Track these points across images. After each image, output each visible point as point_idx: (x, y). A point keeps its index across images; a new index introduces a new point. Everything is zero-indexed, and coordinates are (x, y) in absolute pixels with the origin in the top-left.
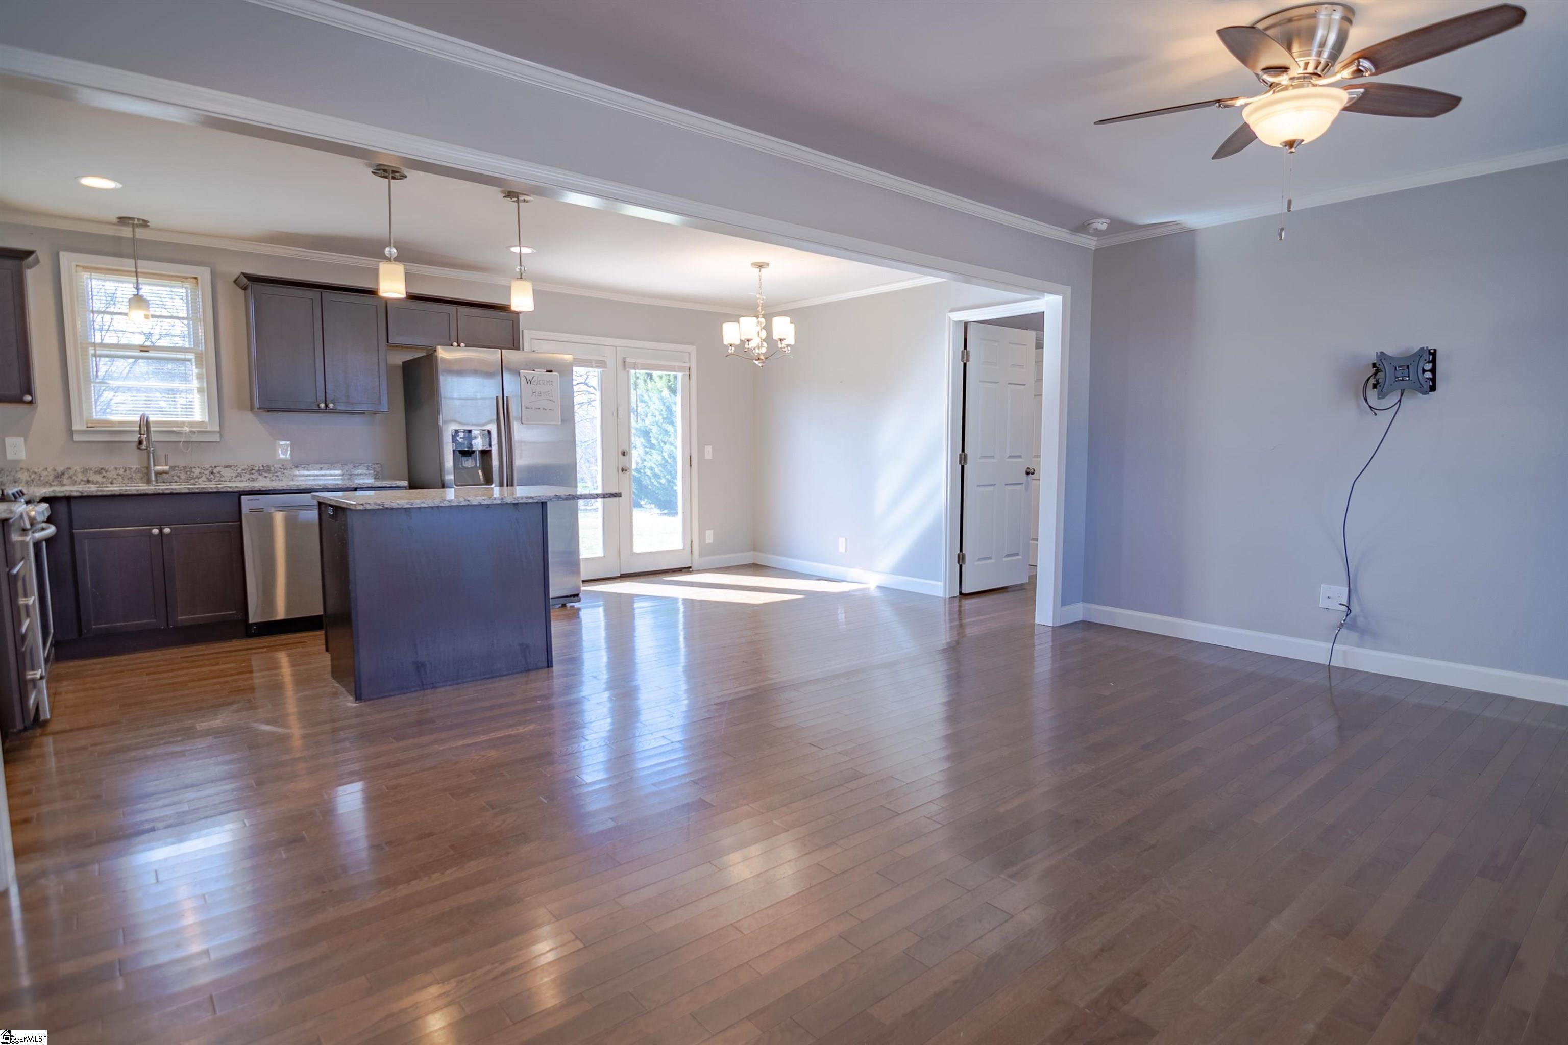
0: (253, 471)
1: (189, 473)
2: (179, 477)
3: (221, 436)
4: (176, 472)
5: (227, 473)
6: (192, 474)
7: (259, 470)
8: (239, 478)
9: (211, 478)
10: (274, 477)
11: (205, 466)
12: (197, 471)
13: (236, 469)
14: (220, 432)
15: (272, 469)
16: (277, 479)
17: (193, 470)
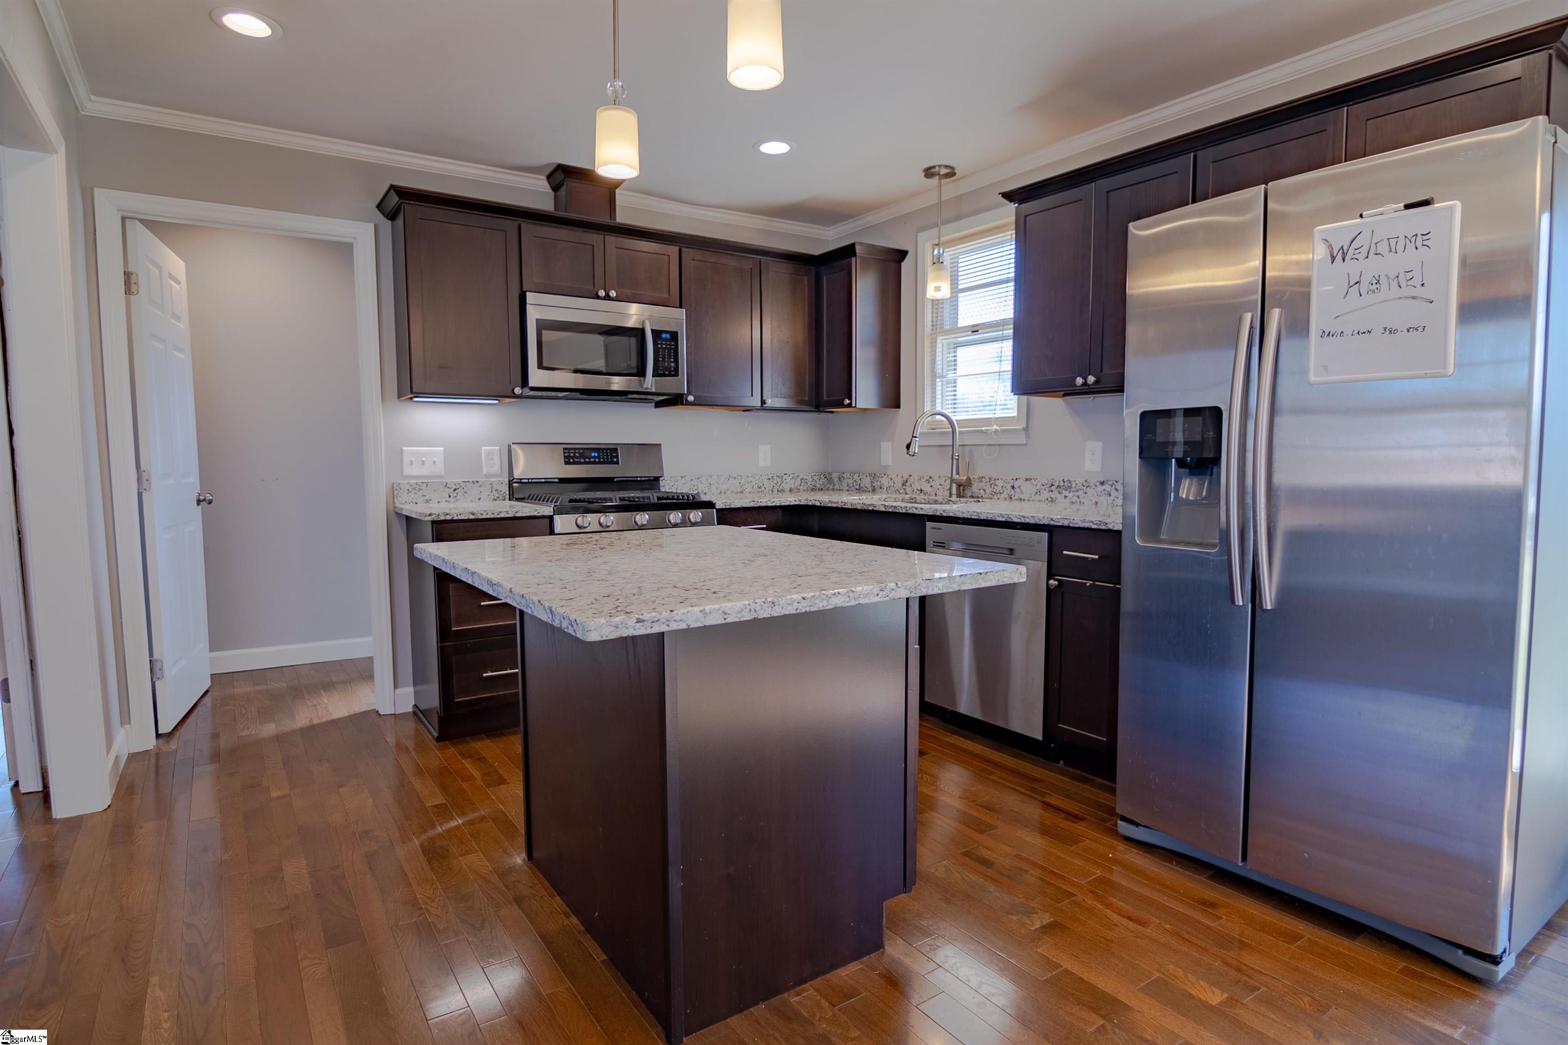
0: (1053, 488)
1: (993, 486)
2: (984, 490)
3: (1028, 436)
4: (983, 483)
5: (1027, 489)
6: (995, 487)
7: (1059, 486)
8: (1037, 496)
9: (1012, 495)
10: (1075, 499)
11: (1007, 478)
12: (1000, 483)
13: (1035, 483)
14: (1026, 429)
15: (1073, 485)
16: (1078, 500)
17: (997, 482)
